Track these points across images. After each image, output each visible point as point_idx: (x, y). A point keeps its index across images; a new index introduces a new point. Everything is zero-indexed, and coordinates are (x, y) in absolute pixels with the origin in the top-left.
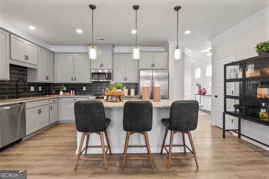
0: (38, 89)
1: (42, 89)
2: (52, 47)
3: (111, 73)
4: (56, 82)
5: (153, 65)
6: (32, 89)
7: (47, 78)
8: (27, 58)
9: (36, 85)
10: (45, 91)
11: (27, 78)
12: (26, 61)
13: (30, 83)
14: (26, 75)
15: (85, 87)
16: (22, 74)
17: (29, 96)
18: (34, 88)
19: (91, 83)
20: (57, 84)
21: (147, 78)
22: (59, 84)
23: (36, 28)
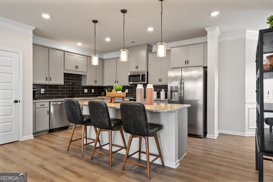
0: (91, 91)
1: (94, 91)
2: (105, 54)
3: (145, 75)
4: (105, 85)
5: (187, 62)
6: (86, 91)
7: (96, 82)
8: (77, 67)
9: (90, 88)
10: (98, 93)
11: (81, 82)
12: (76, 70)
13: (84, 86)
14: (81, 80)
15: (128, 90)
16: (77, 80)
17: (83, 96)
18: (88, 90)
19: (129, 85)
20: (106, 86)
21: (175, 78)
22: (108, 86)
23: (82, 44)
